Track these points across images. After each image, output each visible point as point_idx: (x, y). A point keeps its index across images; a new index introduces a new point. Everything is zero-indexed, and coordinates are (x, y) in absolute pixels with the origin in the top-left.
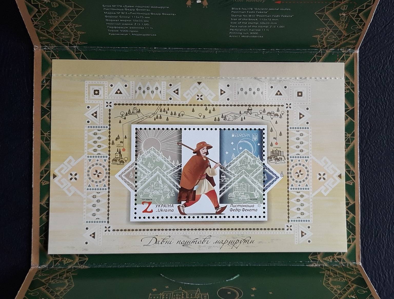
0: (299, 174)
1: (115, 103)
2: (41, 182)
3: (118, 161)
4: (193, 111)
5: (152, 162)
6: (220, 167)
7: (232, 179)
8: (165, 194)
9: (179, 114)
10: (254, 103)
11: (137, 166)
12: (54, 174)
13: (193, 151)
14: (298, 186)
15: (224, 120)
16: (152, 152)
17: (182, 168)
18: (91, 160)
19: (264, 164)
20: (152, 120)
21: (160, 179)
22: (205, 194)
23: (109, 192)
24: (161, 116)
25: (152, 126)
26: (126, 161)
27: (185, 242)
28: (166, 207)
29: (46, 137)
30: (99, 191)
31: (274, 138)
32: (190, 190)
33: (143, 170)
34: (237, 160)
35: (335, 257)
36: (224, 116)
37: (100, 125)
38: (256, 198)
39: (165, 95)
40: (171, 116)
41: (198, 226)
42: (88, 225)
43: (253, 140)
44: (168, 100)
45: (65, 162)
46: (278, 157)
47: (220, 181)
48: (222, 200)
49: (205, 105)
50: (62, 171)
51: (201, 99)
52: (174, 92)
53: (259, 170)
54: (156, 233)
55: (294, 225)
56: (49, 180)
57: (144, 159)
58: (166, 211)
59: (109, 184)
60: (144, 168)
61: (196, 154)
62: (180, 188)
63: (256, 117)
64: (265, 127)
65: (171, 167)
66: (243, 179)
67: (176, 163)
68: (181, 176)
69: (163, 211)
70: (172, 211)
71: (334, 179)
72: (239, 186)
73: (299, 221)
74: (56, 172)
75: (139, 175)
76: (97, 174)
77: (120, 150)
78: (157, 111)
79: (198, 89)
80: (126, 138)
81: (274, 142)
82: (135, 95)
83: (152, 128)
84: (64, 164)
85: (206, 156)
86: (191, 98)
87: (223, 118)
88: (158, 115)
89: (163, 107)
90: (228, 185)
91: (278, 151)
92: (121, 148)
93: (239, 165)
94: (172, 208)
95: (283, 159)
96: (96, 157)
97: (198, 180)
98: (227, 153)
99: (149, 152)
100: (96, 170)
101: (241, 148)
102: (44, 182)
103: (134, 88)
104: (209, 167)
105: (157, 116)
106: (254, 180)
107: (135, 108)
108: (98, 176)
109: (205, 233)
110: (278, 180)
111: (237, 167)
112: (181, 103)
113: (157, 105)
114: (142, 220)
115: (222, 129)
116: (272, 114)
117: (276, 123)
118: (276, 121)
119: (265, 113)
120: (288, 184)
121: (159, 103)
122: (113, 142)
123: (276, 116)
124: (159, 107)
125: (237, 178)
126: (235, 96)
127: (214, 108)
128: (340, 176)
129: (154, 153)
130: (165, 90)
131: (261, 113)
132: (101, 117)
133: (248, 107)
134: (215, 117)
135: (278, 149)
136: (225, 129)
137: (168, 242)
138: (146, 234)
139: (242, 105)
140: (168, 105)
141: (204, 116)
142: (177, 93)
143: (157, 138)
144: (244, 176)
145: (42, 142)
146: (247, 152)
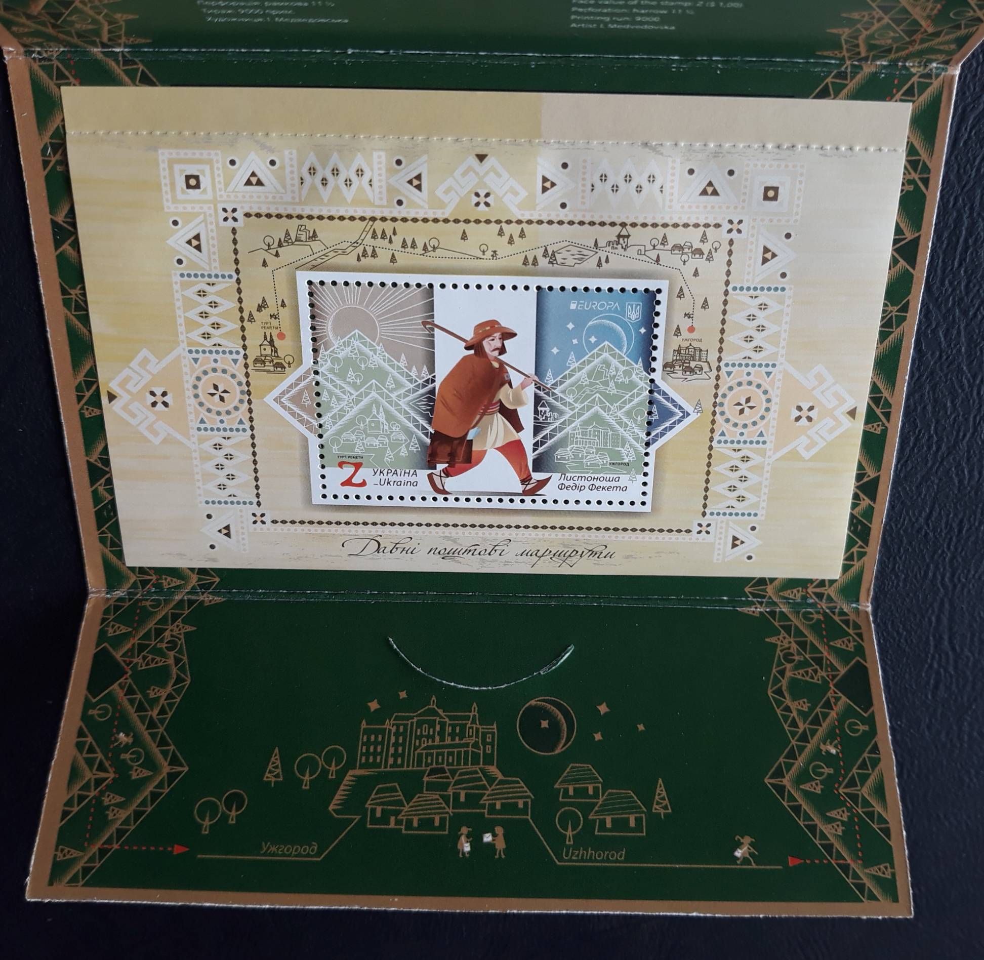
0: (745, 406)
1: (247, 210)
2: (80, 410)
3: (267, 364)
4: (464, 237)
5: (357, 369)
6: (535, 384)
7: (567, 417)
8: (395, 446)
9: (425, 244)
10: (636, 218)
11: (319, 378)
12: (108, 392)
13: (464, 344)
14: (738, 434)
15: (550, 262)
16: (357, 343)
17: (437, 385)
18: (198, 359)
19: (652, 381)
20: (351, 259)
21: (381, 409)
22: (497, 449)
23: (253, 437)
24: (374, 251)
25: (352, 278)
26: (289, 364)
27: (447, 552)
28: (399, 475)
29: (76, 300)
30: (228, 434)
31: (686, 315)
32: (458, 438)
33: (335, 386)
34: (580, 369)
35: (810, 590)
36: (550, 253)
37: (211, 270)
38: (626, 460)
39: (384, 190)
40: (403, 250)
41: (478, 519)
42: (210, 508)
43: (626, 320)
44: (394, 207)
45: (134, 364)
46: (693, 364)
47: (535, 418)
48: (539, 465)
49: (498, 222)
50: (130, 386)
51: (487, 204)
52: (410, 182)
53: (639, 395)
54: (377, 531)
55: (717, 524)
56: (99, 406)
57: (335, 360)
58: (399, 483)
59: (251, 419)
60: (339, 382)
61: (472, 352)
62: (433, 432)
63: (639, 257)
64: (664, 285)
65: (407, 382)
66: (596, 417)
67: (419, 371)
68: (432, 406)
69: (392, 483)
70: (415, 484)
71: (835, 419)
72: (584, 434)
73: (731, 514)
74: (114, 387)
75: (325, 399)
76: (219, 393)
77: (271, 336)
78: (362, 237)
79: (477, 174)
80: (283, 305)
81: (685, 324)
82: (300, 190)
83: (352, 282)
84: (130, 368)
85: (501, 357)
86: (458, 201)
87: (548, 259)
88: (367, 248)
89: (379, 226)
90: (554, 430)
91: (694, 348)
92: (275, 333)
93: (587, 383)
94: (413, 479)
95: (706, 368)
96: (211, 352)
97: (478, 417)
98: (555, 351)
99: (349, 343)
100: (214, 385)
101: (593, 339)
102: (87, 409)
103: (295, 169)
104: (507, 386)
105: (365, 250)
106: (625, 420)
107: (303, 227)
108: (222, 399)
109: (497, 534)
110: (687, 422)
111: (580, 388)
112: (431, 216)
113: (362, 219)
114: (341, 501)
115: (543, 286)
116: (686, 250)
117: (696, 274)
118: (696, 270)
119: (666, 247)
120: (712, 431)
121: (368, 215)
122: (251, 315)
123: (697, 256)
124: (369, 227)
125: (580, 415)
126: (583, 197)
127: (522, 230)
128: (852, 413)
129: (361, 345)
130: (383, 177)
131: (654, 246)
132: (212, 250)
133: (618, 229)
134: (525, 253)
135: (695, 344)
136: (551, 288)
137: (406, 549)
138: (353, 532)
139: (602, 224)
140: (394, 220)
141: (495, 252)
142: (419, 187)
143: (367, 306)
144: (597, 408)
145: (69, 313)
146: (611, 349)
